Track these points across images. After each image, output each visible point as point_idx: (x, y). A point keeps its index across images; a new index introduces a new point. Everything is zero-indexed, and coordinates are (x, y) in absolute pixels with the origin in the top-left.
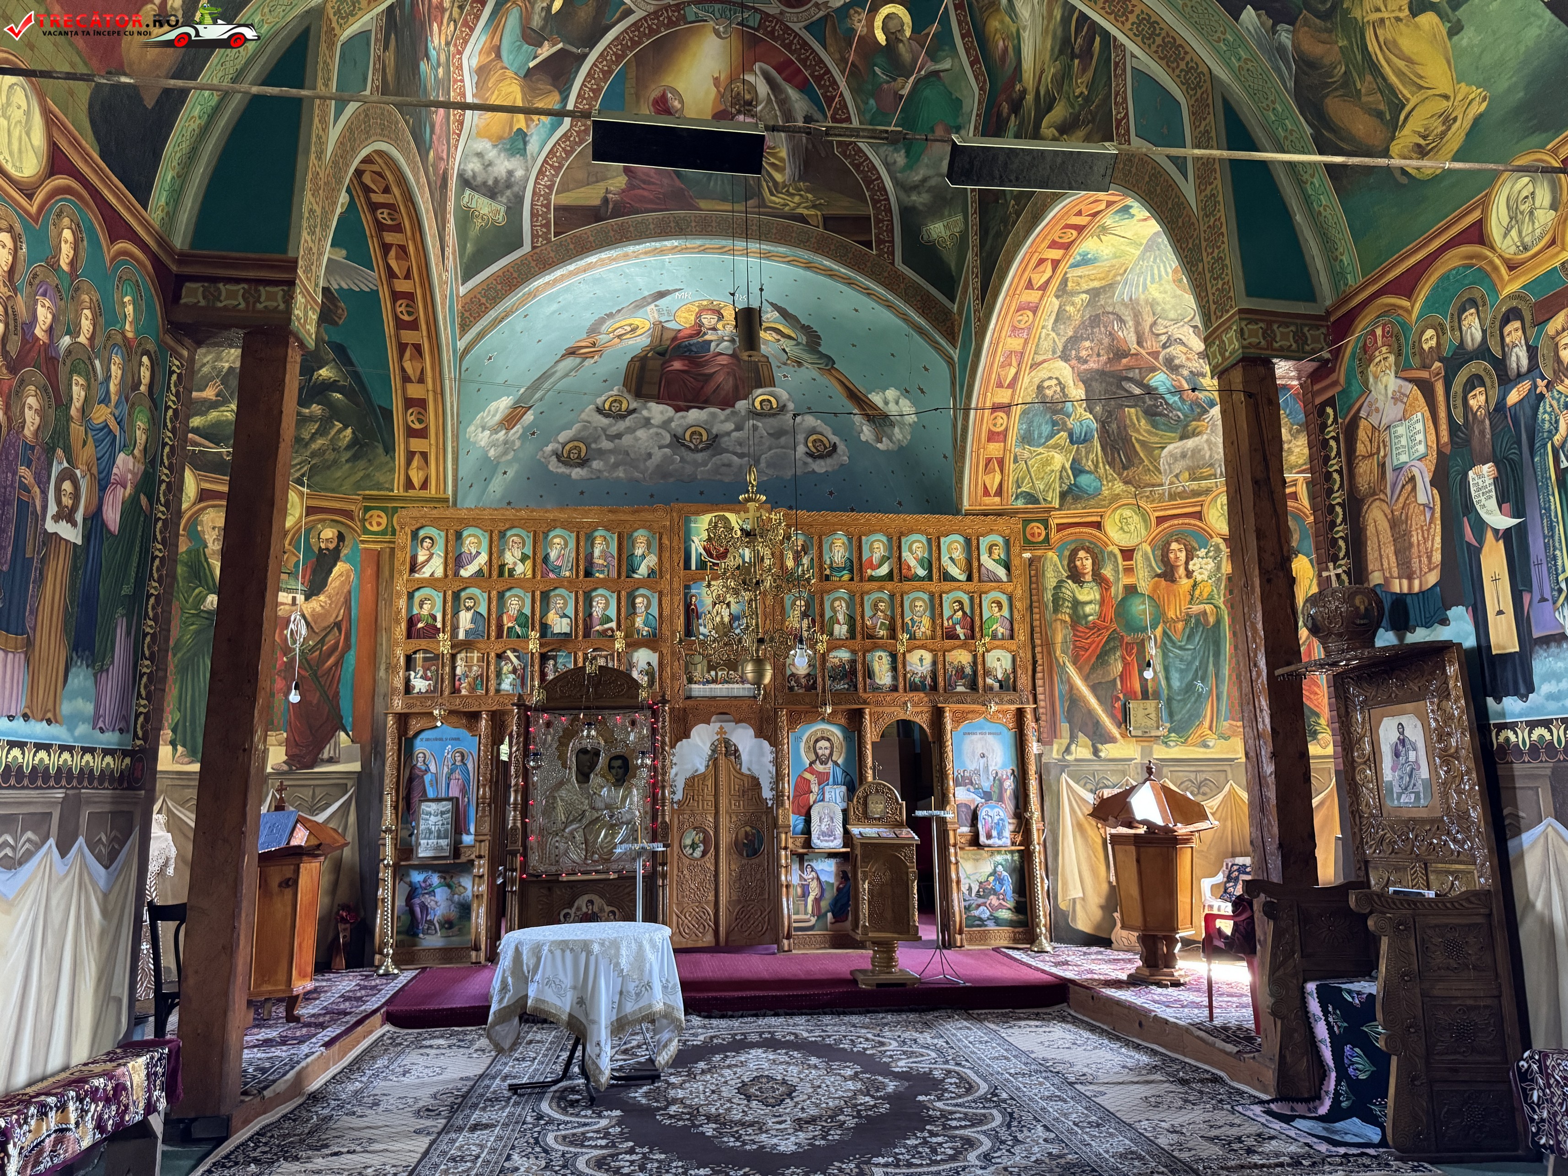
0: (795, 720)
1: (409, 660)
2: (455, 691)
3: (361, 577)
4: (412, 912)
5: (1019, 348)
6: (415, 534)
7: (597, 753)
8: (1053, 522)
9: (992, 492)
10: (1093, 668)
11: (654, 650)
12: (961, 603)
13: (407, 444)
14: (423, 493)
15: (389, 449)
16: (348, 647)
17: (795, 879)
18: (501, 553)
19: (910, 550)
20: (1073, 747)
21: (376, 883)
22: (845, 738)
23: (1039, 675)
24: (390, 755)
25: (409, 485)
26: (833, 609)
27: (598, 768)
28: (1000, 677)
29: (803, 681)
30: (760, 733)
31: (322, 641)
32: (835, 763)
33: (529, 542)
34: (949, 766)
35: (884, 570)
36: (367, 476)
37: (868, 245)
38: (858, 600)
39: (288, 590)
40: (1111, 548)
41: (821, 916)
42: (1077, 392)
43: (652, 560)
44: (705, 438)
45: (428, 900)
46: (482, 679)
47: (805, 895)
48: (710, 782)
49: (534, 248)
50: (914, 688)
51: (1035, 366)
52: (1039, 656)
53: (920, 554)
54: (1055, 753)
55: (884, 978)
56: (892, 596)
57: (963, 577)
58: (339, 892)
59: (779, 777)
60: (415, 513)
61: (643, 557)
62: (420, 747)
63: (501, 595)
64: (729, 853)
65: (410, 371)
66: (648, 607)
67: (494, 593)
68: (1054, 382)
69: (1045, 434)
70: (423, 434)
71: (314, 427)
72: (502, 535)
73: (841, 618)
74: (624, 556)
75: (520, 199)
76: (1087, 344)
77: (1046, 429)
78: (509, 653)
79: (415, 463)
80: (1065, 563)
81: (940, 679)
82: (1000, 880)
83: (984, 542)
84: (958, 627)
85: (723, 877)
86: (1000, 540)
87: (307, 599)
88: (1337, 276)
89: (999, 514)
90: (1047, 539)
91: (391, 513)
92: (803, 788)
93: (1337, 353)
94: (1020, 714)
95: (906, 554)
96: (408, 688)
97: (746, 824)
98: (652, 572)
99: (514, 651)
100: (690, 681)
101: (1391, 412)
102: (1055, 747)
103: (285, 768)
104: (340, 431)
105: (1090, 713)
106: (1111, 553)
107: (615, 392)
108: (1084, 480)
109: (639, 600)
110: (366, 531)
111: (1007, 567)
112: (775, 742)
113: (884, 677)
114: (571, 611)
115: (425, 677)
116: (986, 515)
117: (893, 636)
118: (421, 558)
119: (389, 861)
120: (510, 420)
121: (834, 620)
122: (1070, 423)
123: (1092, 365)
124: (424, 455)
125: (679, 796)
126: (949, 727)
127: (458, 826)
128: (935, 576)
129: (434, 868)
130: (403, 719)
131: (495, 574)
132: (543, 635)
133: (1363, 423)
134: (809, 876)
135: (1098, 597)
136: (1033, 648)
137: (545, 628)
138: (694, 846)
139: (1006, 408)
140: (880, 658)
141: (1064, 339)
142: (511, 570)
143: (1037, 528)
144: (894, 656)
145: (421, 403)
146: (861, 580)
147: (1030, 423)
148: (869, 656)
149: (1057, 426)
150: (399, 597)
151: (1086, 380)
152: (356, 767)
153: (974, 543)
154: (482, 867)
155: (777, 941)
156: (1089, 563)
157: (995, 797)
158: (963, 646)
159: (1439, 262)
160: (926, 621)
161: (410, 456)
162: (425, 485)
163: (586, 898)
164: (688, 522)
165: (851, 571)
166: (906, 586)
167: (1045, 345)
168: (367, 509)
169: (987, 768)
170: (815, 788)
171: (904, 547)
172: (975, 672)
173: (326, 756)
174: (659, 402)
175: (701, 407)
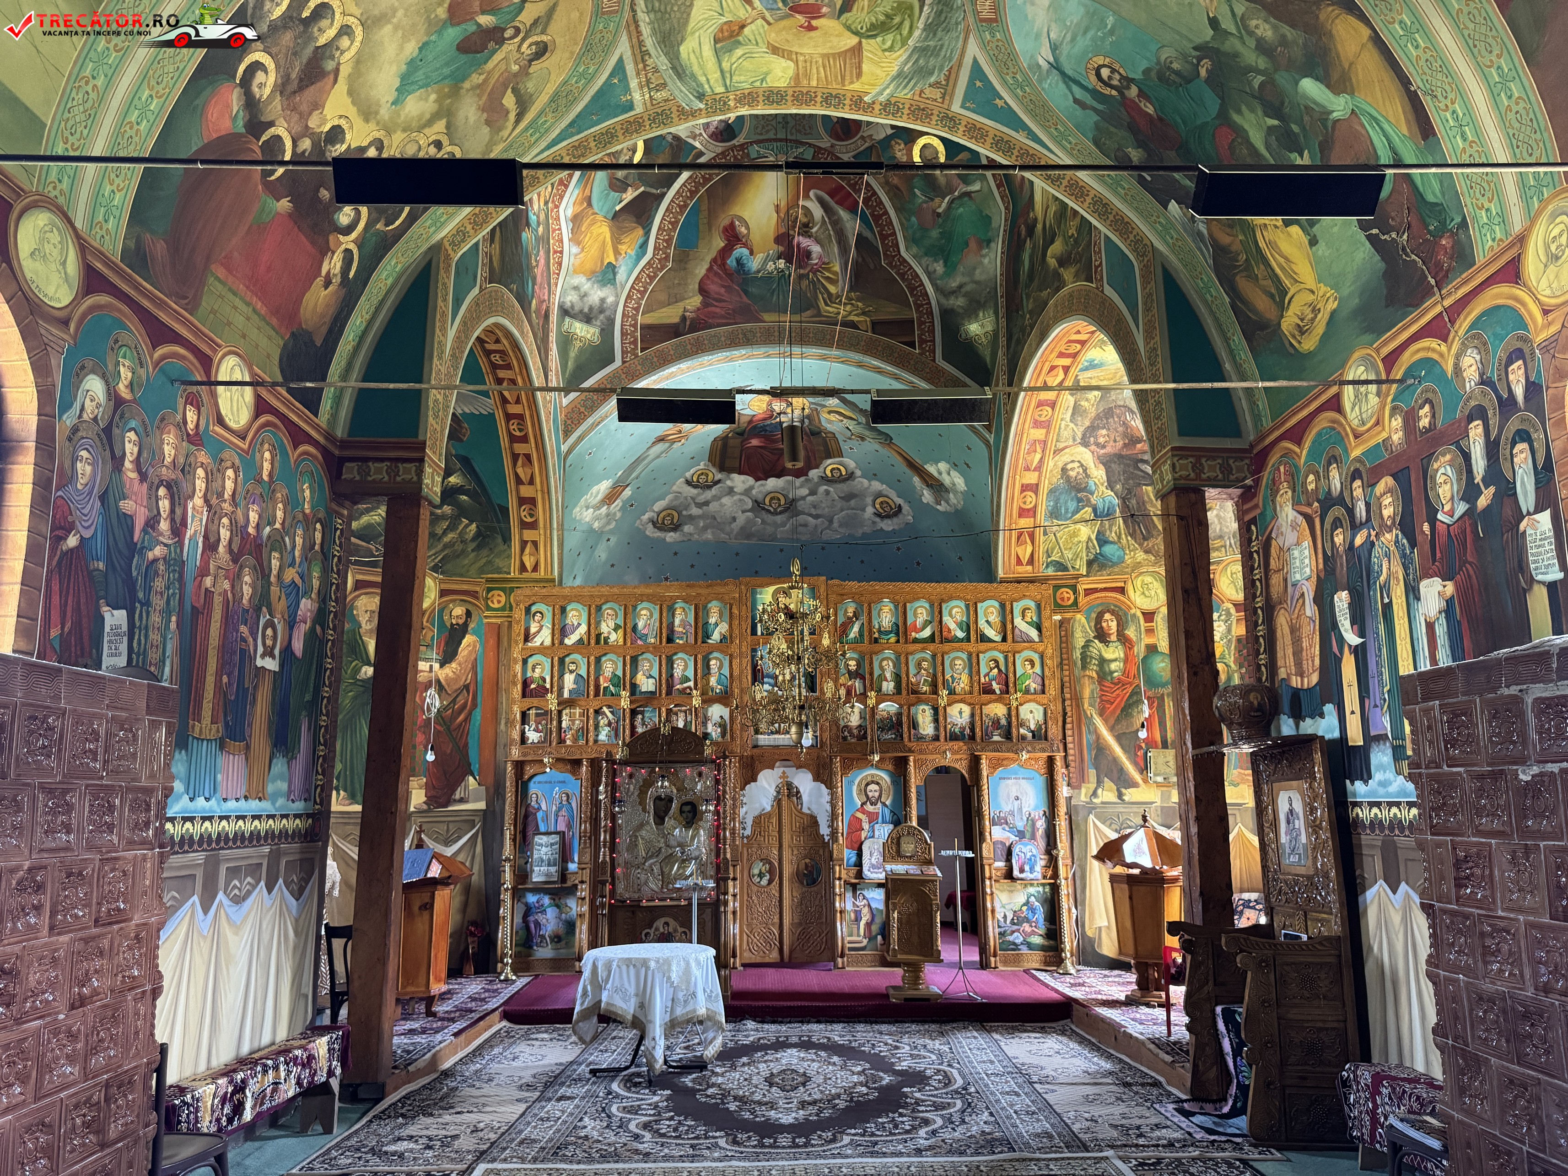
0: (847, 767)
1: (524, 716)
2: (561, 741)
3: (485, 645)
4: (527, 928)
5: (1042, 437)
6: (528, 610)
7: (671, 800)
8: (1081, 588)
9: (1025, 562)
10: (1118, 720)
11: (726, 705)
12: (996, 661)
13: (521, 535)
14: (535, 575)
15: (507, 539)
16: (475, 705)
17: (849, 907)
18: (598, 623)
19: (951, 615)
20: (1100, 791)
21: (498, 903)
22: (893, 782)
23: (1068, 726)
24: (510, 796)
25: (523, 568)
26: (882, 668)
27: (671, 812)
28: (1033, 727)
29: (855, 732)
30: (817, 778)
31: (454, 701)
32: (884, 804)
33: (621, 614)
34: (985, 808)
35: (927, 633)
36: (490, 562)
37: (912, 345)
38: (903, 659)
39: (426, 660)
40: (1134, 611)
41: (872, 938)
42: (1099, 474)
43: (723, 628)
44: (783, 502)
45: (540, 917)
46: (583, 731)
47: (858, 919)
48: (774, 820)
49: (624, 362)
50: (954, 737)
51: (1057, 452)
52: (1068, 709)
53: (959, 618)
54: (1083, 796)
55: (911, 993)
56: (934, 656)
57: (998, 638)
58: (469, 910)
59: (834, 816)
60: (528, 592)
61: (716, 624)
62: (534, 789)
63: (598, 660)
64: (791, 881)
65: (522, 476)
66: (720, 668)
67: (592, 658)
68: (1076, 465)
69: (1071, 510)
70: (533, 526)
71: (445, 525)
72: (599, 608)
73: (888, 675)
74: (700, 625)
75: (611, 321)
76: (1104, 432)
77: (1072, 505)
78: (605, 709)
79: (527, 551)
80: (1093, 624)
81: (978, 730)
82: (1033, 910)
83: (1018, 607)
84: (994, 683)
85: (786, 903)
86: (1032, 604)
87: (442, 666)
88: (1257, 418)
89: (1031, 581)
90: (1076, 603)
91: (508, 592)
92: (855, 826)
93: (1257, 482)
94: (1051, 761)
95: (946, 619)
96: (523, 739)
97: (806, 857)
98: (723, 639)
99: (609, 707)
100: (757, 732)
101: (1290, 538)
102: (1083, 791)
103: (425, 807)
104: (467, 526)
105: (1115, 760)
106: (1134, 615)
107: (702, 466)
108: (1108, 549)
109: (712, 662)
110: (489, 608)
111: (1039, 628)
112: (830, 785)
113: (927, 728)
114: (655, 672)
115: (537, 730)
116: (1019, 582)
117: (935, 692)
118: (533, 629)
119: (508, 885)
120: (610, 498)
121: (882, 678)
122: (1094, 499)
123: (1109, 450)
124: (535, 544)
125: (748, 832)
126: (985, 773)
127: (565, 856)
128: (973, 638)
129: (546, 891)
130: (519, 766)
131: (593, 642)
132: (633, 693)
133: (1274, 542)
134: (861, 903)
135: (1122, 655)
136: (1064, 701)
137: (634, 687)
138: (761, 875)
139: (1034, 488)
140: (924, 711)
141: (1082, 429)
142: (606, 639)
143: (1067, 594)
144: (935, 709)
145: (532, 501)
146: (906, 642)
147: (1057, 502)
148: (913, 710)
149: (1082, 502)
150: (516, 663)
151: (1107, 462)
152: (482, 805)
153: (1008, 608)
154: (584, 891)
155: (834, 960)
156: (1114, 625)
157: (1028, 835)
158: (999, 700)
159: (1317, 420)
160: (965, 678)
161: (524, 544)
162: (535, 568)
163: (663, 920)
164: (754, 594)
165: (897, 634)
166: (947, 646)
167: (1065, 434)
168: (489, 590)
169: (1020, 809)
170: (866, 826)
171: (945, 612)
172: (1009, 723)
173: (457, 796)
174: (740, 473)
175: (778, 476)
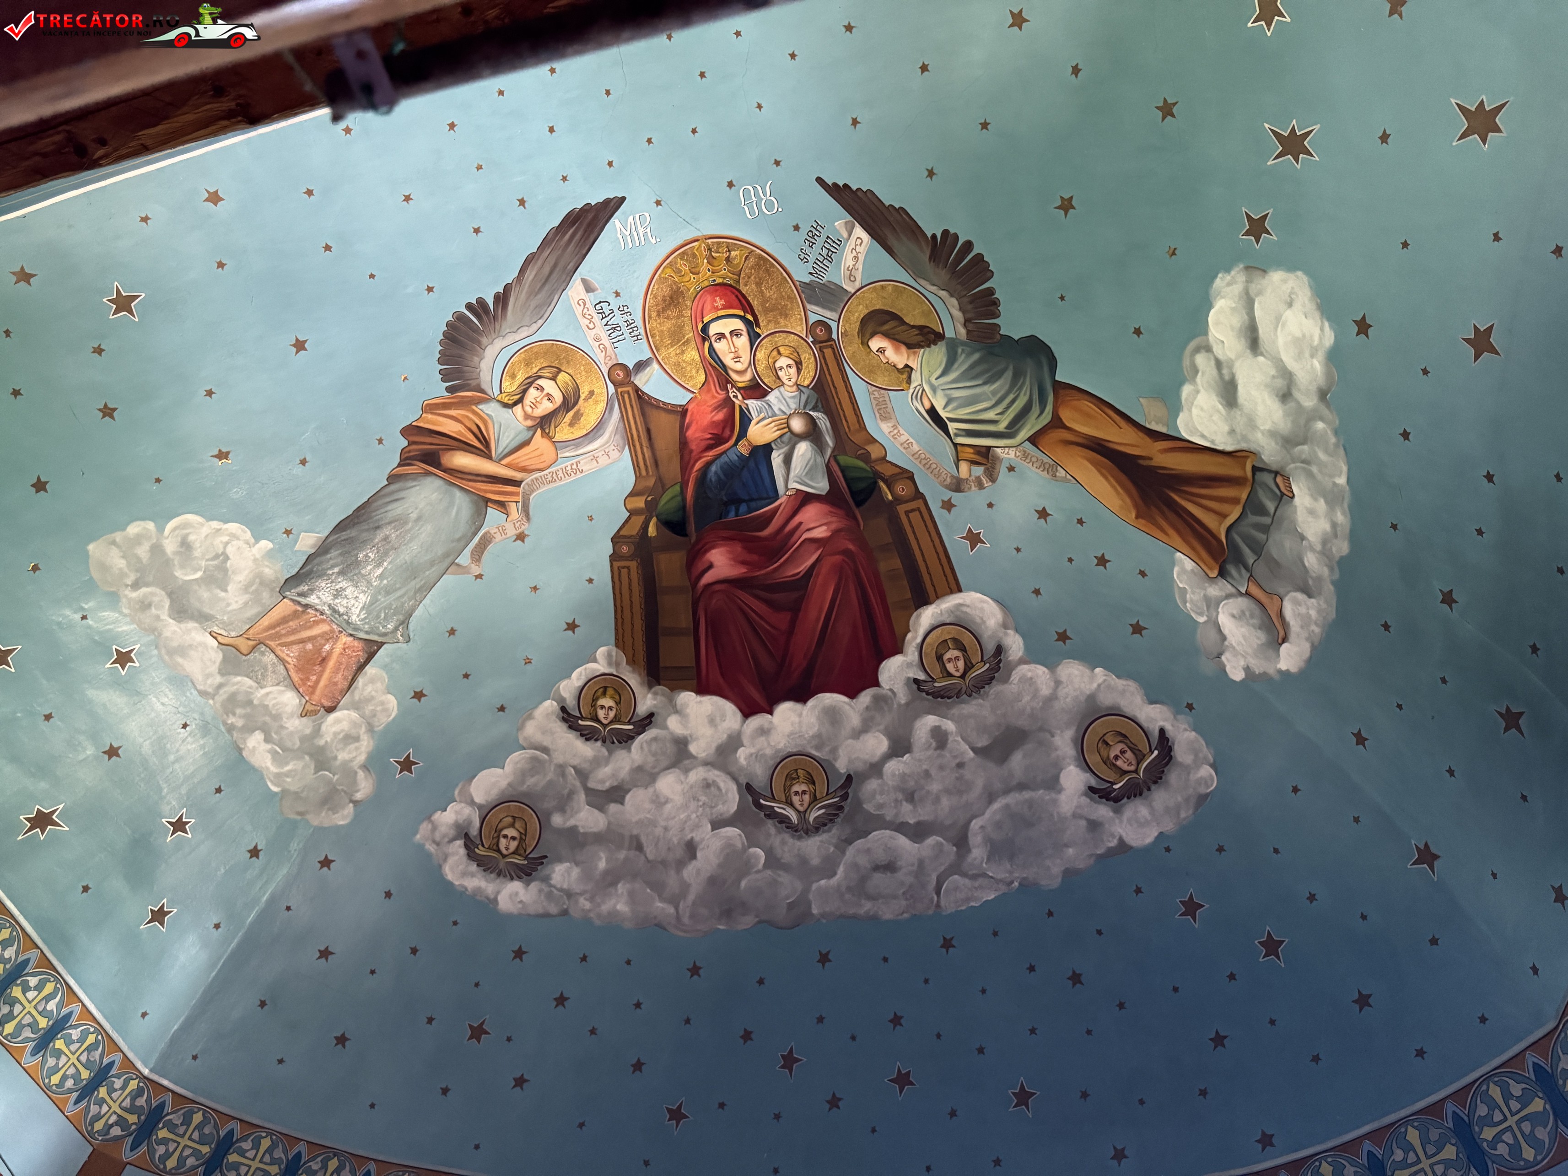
44: (821, 790)
174: (702, 690)
175: (802, 696)
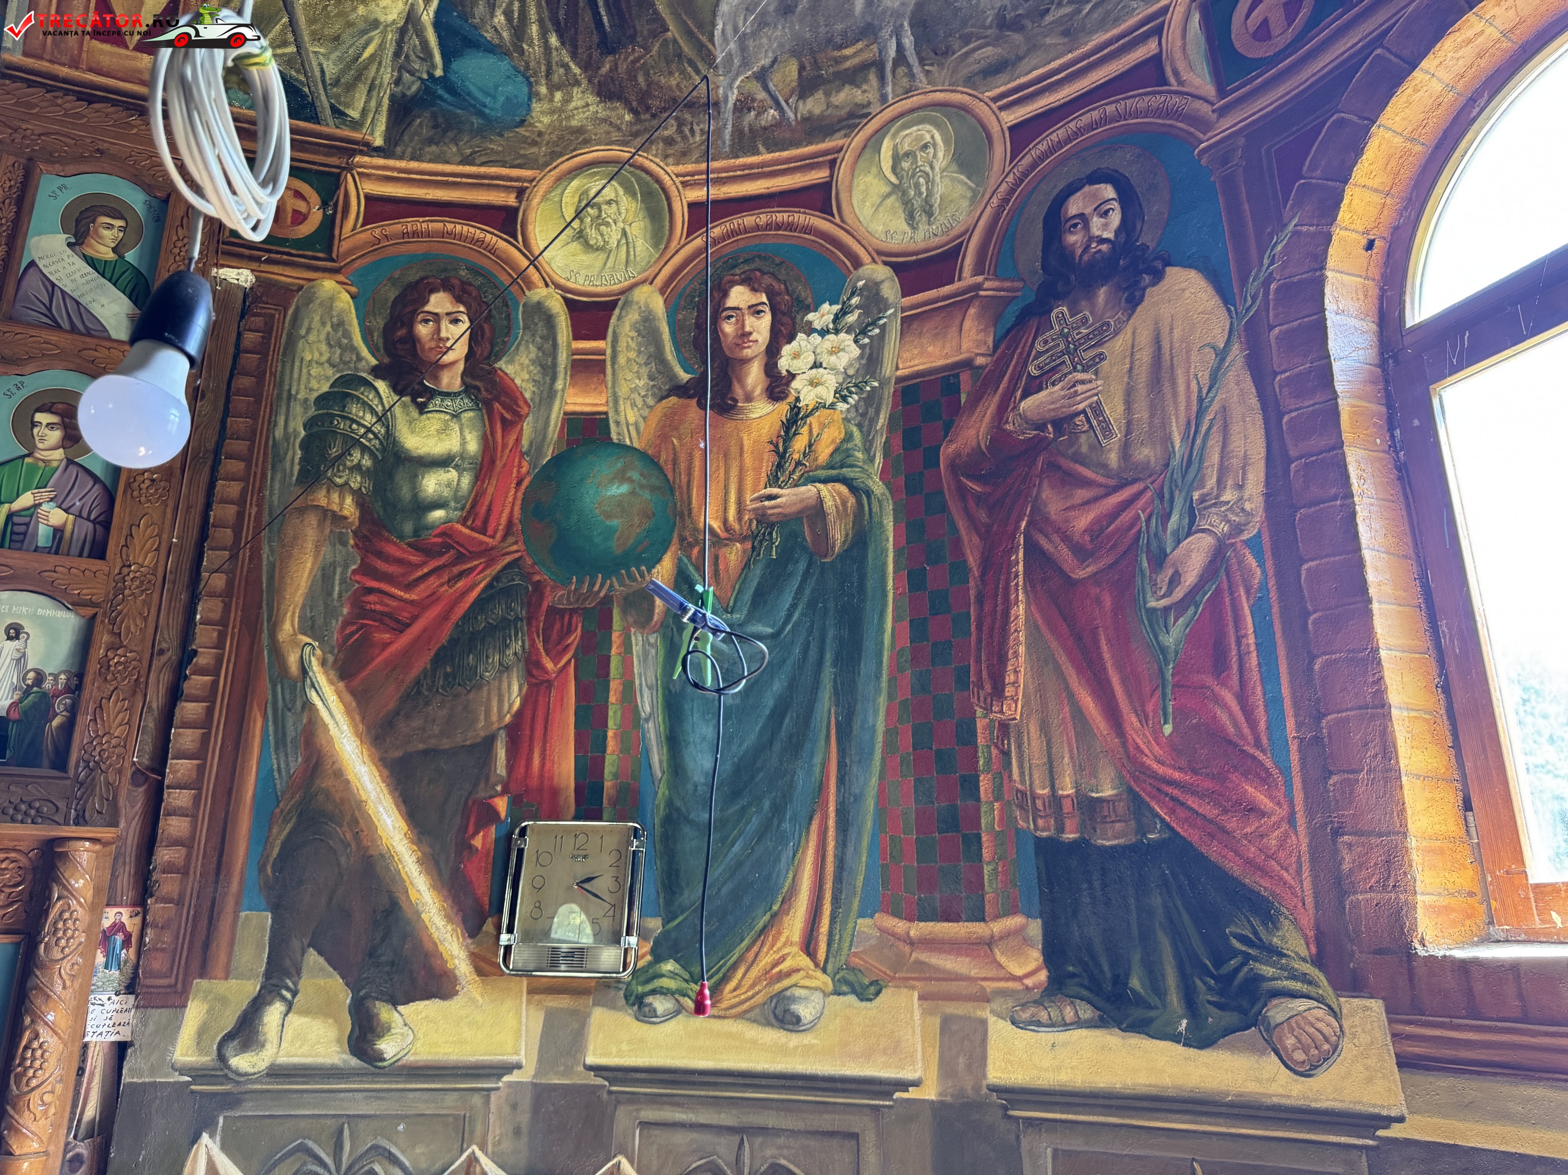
8: (358, 189)
20: (273, 1014)
40: (539, 293)
52: (205, 637)
54: (187, 1041)
80: (379, 323)
83: (59, 194)
86: (131, 198)
90: (326, 237)
102: (195, 1014)
105: (371, 870)
106: (539, 310)
108: (475, 71)
135: (473, 446)
136: (190, 601)
156: (458, 335)
